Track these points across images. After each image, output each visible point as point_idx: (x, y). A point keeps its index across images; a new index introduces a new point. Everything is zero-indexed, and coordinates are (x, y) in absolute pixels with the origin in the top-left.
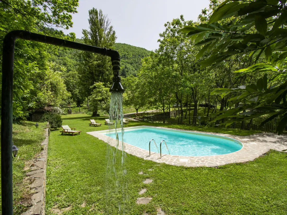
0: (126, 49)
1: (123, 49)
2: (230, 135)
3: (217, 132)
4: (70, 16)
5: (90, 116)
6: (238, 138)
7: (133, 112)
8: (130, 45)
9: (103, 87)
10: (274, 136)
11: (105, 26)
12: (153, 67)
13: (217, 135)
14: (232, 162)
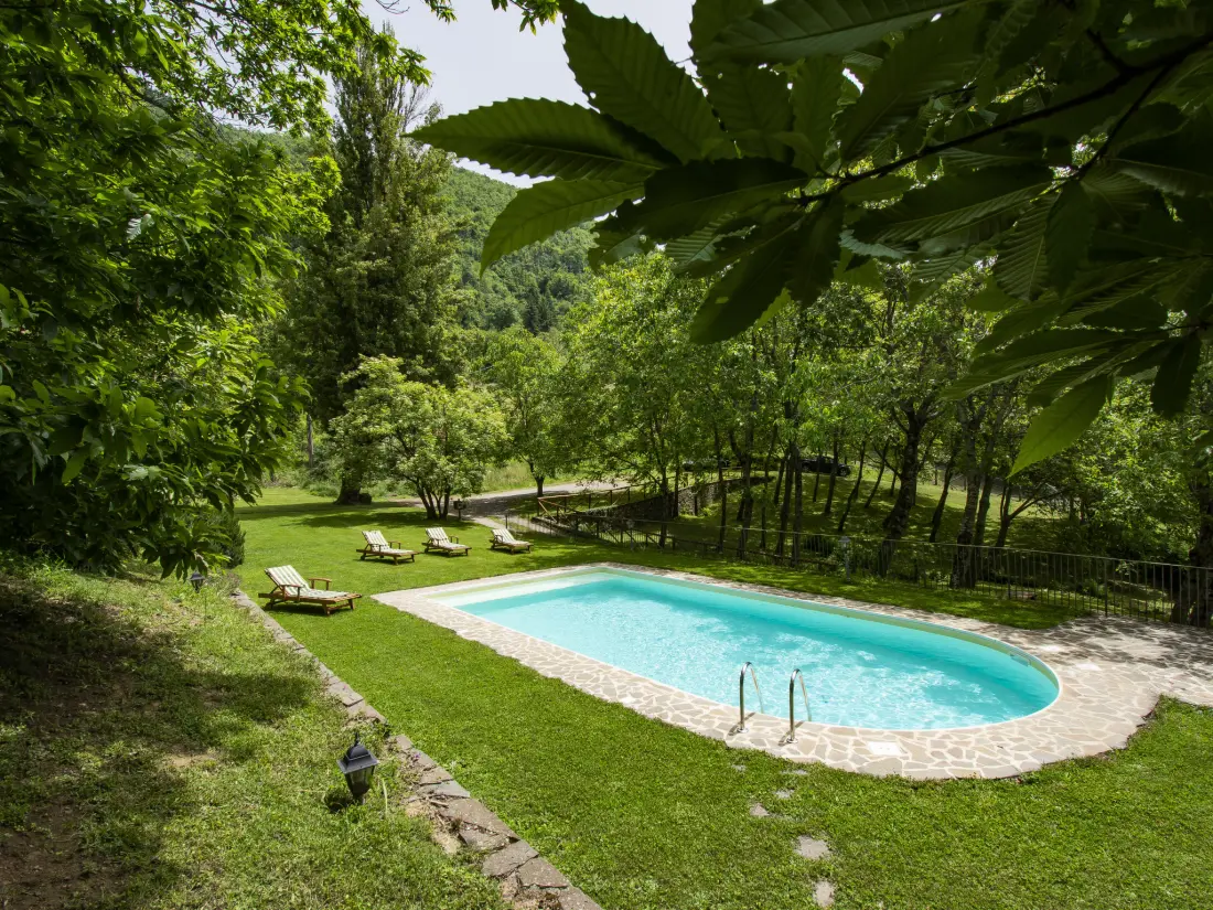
0: (469, 195)
1: (457, 193)
2: (986, 625)
3: (929, 610)
4: (317, 82)
5: (330, 500)
6: (1018, 638)
7: (518, 485)
8: (485, 176)
9: (399, 376)
10: (1143, 632)
11: (406, 101)
12: (642, 311)
13: (935, 621)
14: (1059, 753)
